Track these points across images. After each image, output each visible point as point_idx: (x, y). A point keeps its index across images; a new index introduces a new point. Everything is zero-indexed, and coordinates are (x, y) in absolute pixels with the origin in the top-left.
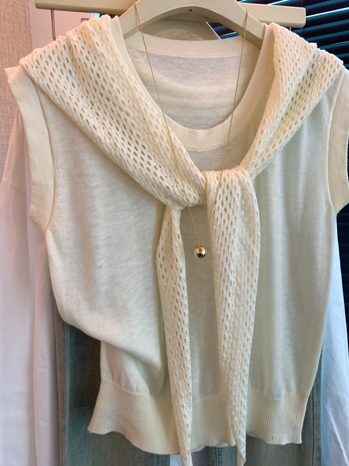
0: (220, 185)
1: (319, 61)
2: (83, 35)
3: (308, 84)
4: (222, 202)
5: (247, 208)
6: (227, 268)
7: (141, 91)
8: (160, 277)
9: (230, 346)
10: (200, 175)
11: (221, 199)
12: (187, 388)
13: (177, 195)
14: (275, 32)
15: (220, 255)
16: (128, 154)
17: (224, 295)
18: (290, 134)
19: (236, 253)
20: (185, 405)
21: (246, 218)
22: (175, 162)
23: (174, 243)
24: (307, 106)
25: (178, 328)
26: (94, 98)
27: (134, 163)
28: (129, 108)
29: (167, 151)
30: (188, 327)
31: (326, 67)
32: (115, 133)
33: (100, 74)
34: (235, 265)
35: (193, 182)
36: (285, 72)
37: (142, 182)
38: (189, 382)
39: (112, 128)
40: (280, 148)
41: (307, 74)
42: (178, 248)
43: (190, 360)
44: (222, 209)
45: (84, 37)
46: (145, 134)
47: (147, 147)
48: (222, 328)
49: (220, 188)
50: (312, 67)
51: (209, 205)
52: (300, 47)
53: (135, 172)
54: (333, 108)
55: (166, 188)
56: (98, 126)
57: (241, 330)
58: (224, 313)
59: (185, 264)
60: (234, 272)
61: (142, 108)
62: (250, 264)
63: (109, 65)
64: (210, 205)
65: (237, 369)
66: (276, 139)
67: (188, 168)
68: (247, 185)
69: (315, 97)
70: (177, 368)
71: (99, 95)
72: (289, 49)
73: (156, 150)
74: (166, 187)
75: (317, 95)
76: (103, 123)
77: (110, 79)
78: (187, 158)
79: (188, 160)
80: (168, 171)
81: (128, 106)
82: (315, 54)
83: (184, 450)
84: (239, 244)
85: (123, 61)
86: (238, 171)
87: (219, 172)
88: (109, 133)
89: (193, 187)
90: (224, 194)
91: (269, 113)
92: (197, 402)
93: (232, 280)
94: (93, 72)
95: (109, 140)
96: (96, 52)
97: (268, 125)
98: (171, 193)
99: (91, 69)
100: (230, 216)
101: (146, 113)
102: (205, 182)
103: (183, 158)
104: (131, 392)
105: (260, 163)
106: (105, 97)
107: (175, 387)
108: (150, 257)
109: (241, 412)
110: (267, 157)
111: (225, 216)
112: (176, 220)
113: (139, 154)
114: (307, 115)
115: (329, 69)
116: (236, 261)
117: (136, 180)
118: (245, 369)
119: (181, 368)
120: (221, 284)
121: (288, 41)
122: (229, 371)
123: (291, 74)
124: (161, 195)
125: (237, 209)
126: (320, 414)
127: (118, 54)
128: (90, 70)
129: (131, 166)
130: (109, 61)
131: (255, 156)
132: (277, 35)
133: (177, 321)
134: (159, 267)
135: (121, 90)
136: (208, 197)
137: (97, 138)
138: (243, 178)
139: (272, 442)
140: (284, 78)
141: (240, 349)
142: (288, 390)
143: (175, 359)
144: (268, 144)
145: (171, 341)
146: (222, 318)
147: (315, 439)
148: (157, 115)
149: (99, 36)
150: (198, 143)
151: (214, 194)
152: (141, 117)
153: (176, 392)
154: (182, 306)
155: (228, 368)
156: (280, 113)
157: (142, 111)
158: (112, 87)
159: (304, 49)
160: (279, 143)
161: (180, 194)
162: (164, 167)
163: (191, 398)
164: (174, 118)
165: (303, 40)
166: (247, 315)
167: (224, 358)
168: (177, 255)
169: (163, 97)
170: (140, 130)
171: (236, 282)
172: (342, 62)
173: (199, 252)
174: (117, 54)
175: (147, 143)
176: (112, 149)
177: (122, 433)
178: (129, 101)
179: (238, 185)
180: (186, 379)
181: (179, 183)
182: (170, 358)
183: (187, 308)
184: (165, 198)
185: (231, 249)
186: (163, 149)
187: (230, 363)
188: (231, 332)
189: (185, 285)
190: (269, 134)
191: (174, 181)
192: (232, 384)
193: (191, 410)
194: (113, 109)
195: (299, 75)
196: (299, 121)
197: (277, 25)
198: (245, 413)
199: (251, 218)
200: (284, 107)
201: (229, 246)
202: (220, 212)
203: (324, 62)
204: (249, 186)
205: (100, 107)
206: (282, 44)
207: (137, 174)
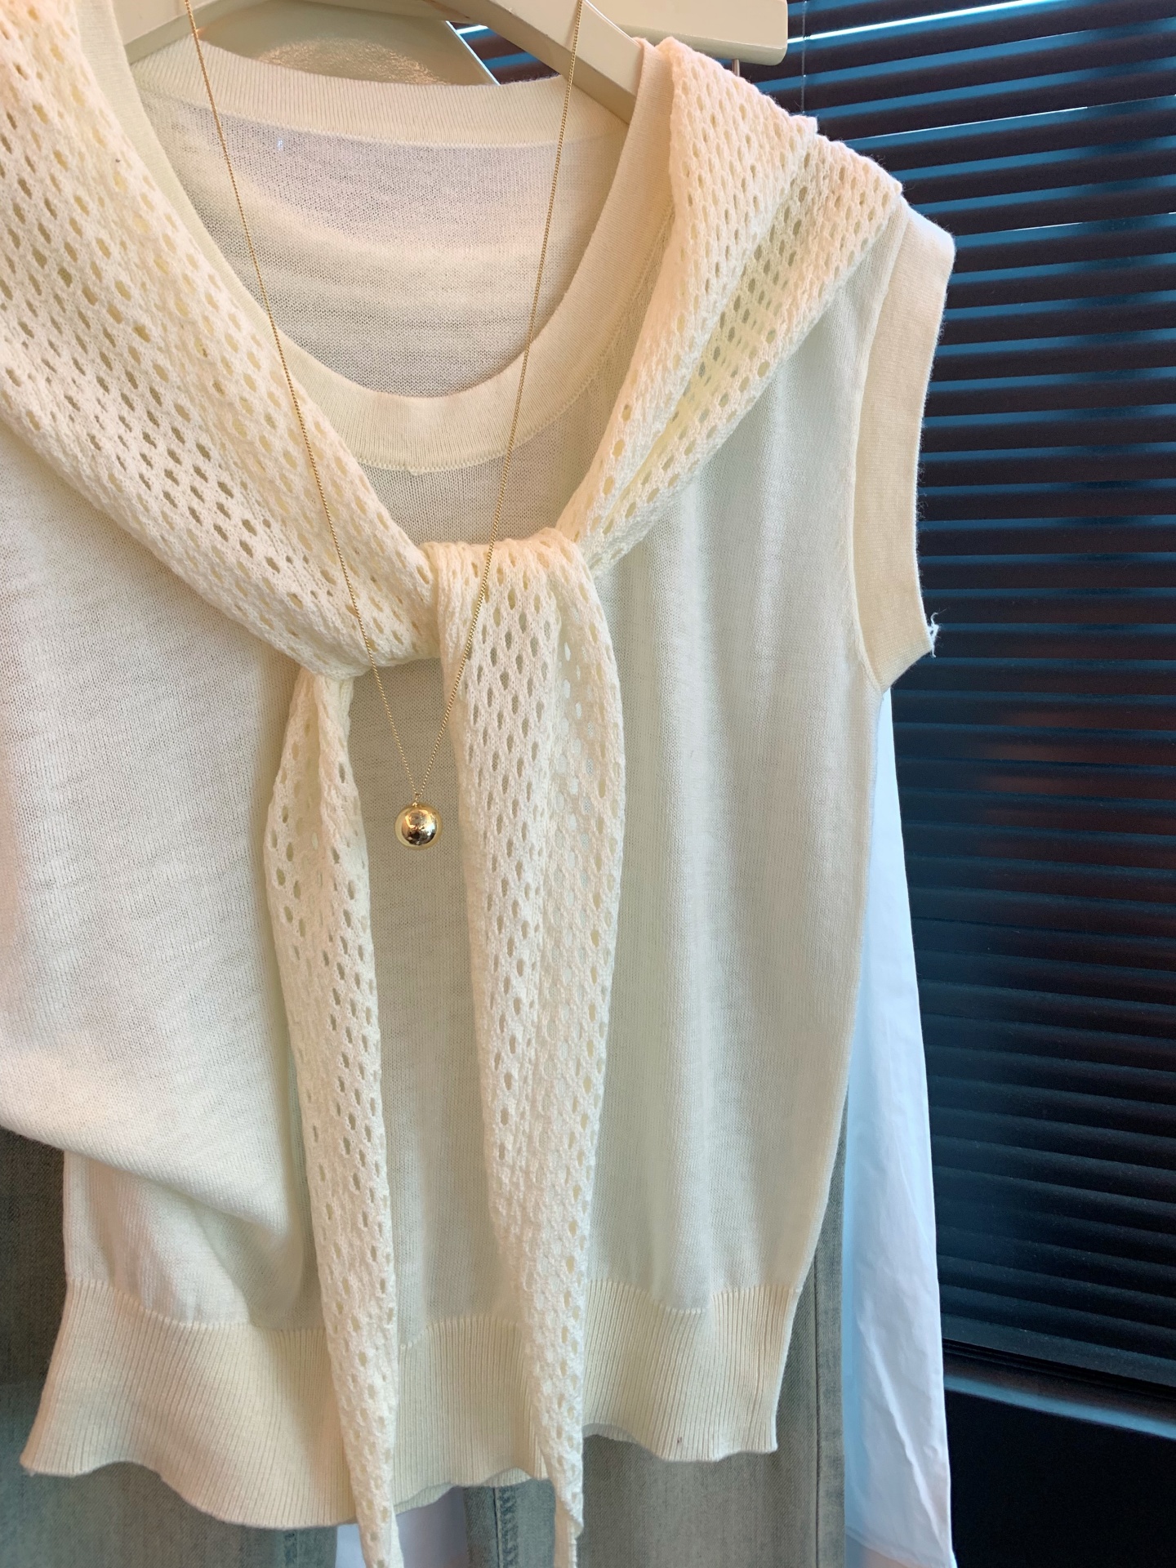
0: (485, 591)
1: (824, 178)
3: (787, 254)
4: (494, 653)
5: (579, 673)
6: (512, 877)
7: (192, 251)
8: (278, 916)
9: (524, 1145)
10: (414, 556)
11: (490, 640)
12: (377, 1295)
13: (331, 625)
14: (675, 69)
15: (485, 834)
16: (142, 477)
17: (499, 970)
18: (723, 423)
19: (541, 828)
20: (371, 1353)
21: (578, 706)
22: (318, 506)
23: (325, 794)
24: (781, 329)
25: (343, 1090)
26: (14, 273)
27: (165, 509)
28: (147, 310)
29: (288, 466)
30: (377, 1087)
31: (844, 200)
32: (94, 399)
33: (30, 182)
34: (538, 868)
35: (387, 579)
36: (704, 208)
37: (196, 577)
38: (384, 1275)
39: (82, 380)
40: (690, 469)
41: (785, 221)
42: (340, 812)
43: (389, 1199)
44: (491, 676)
46: (207, 404)
47: (216, 452)
48: (494, 1084)
49: (484, 601)
50: (802, 199)
51: (448, 660)
52: (760, 128)
53: (172, 539)
55: (286, 599)
56: (27, 372)
57: (559, 1088)
58: (502, 1031)
59: (367, 869)
60: (537, 891)
61: (195, 312)
62: (592, 861)
63: (65, 151)
64: (450, 661)
65: (549, 1221)
66: (676, 439)
67: (367, 530)
68: (579, 594)
69: (808, 300)
70: (342, 1229)
71: (30, 257)
72: (721, 129)
73: (250, 462)
74: (289, 594)
75: (815, 293)
76: (47, 364)
77: (72, 201)
78: (362, 493)
79: (365, 500)
80: (295, 540)
81: (143, 303)
82: (808, 155)
83: (370, 1504)
84: (553, 794)
85: (123, 138)
86: (549, 546)
87: (482, 549)
88: (70, 399)
89: (390, 596)
90: (498, 624)
91: (651, 346)
92: (415, 1342)
93: (529, 919)
95: (71, 423)
96: (13, 100)
97: (647, 389)
98: (310, 619)
100: (521, 698)
101: (211, 330)
102: (431, 582)
103: (348, 494)
104: (175, 1322)
105: (624, 519)
106: (52, 267)
107: (337, 1293)
108: (243, 843)
109: (563, 1365)
110: (645, 498)
111: (503, 700)
112: (331, 711)
113: (186, 477)
114: (781, 359)
115: (856, 208)
116: (545, 854)
117: (178, 569)
118: (577, 1218)
119: (354, 1225)
120: (490, 934)
121: (717, 106)
122: (522, 1229)
123: (726, 217)
124: (271, 626)
125: (545, 676)
126: (839, 1349)
127: (101, 112)
129: (155, 520)
130: (66, 137)
131: (602, 495)
132: (681, 82)
133: (338, 1067)
134: (275, 883)
135: (112, 244)
136: (444, 634)
137: (23, 415)
138: (563, 569)
139: (679, 1453)
140: (702, 227)
141: (558, 1151)
142: (733, 1278)
143: (333, 1195)
144: (651, 455)
145: (321, 1137)
146: (496, 1051)
147: (824, 1430)
148: (253, 338)
149: (28, 40)
150: (409, 445)
151: (465, 622)
152: (191, 344)
153: (340, 1313)
154: (354, 1014)
155: (519, 1218)
156: (687, 349)
157: (193, 323)
158: (79, 231)
159: (773, 134)
160: (688, 451)
161: (343, 621)
162: (280, 523)
163: (392, 1327)
164: (321, 353)
165: (769, 103)
166: (579, 1036)
167: (504, 1186)
168: (338, 836)
169: (277, 279)
170: (187, 391)
171: (544, 923)
172: (900, 186)
173: (412, 827)
174: (97, 113)
175: (216, 438)
176: (80, 455)
177: (151, 1467)
178: (143, 285)
179: (549, 594)
180: (374, 1264)
181: (339, 581)
182: (317, 1194)
183: (374, 1020)
184: (286, 634)
185: (524, 815)
186: (276, 460)
187: (524, 1199)
188: (527, 1096)
189: (366, 940)
190: (650, 418)
191: (319, 575)
192: (530, 1275)
193: (392, 1369)
194: (83, 311)
195: (753, 221)
196: (755, 378)
197: (683, 46)
198: (577, 1365)
199: (592, 706)
200: (703, 327)
201: (515, 804)
202: (485, 685)
203: (839, 181)
204: (586, 598)
205: (36, 303)
206: (698, 113)
207: (178, 549)
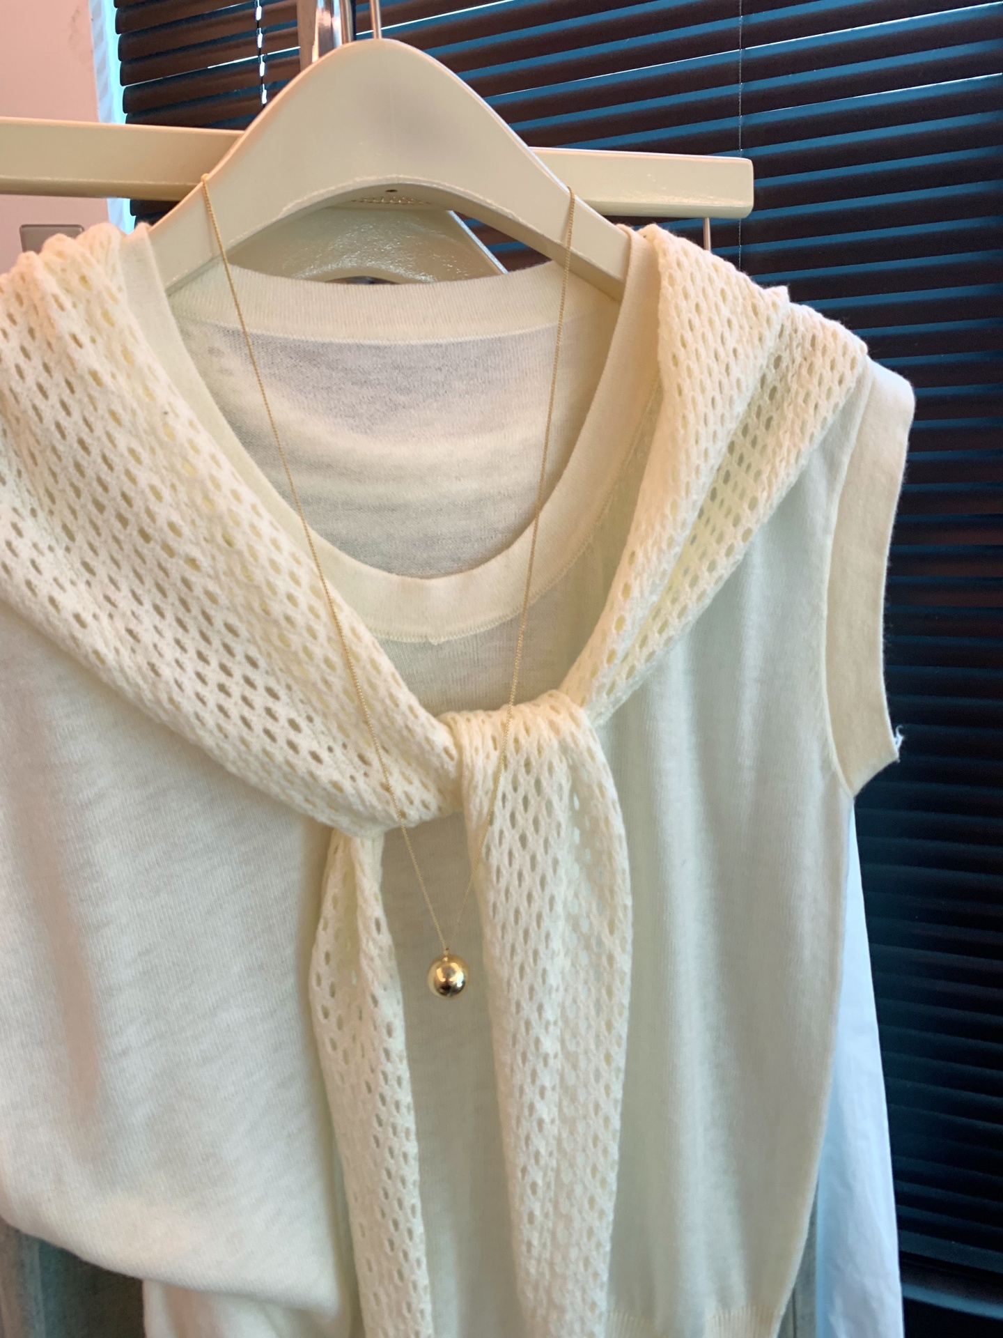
0: (504, 760)
1: (797, 347)
2: (25, 305)
3: (764, 419)
4: (513, 816)
5: (587, 824)
6: (534, 1017)
8: (324, 1044)
9: (548, 1240)
10: (440, 735)
11: (509, 805)
13: (368, 803)
14: (661, 261)
15: (509, 980)
16: (198, 695)
17: (524, 1097)
18: (709, 585)
19: (558, 968)
21: (588, 851)
22: (355, 701)
23: (365, 947)
24: (762, 497)
25: (387, 1198)
26: (76, 518)
27: (220, 722)
28: (197, 544)
29: (329, 671)
30: (416, 1193)
31: (816, 368)
32: (152, 628)
33: (88, 440)
34: (556, 1003)
35: (416, 758)
36: (693, 399)
37: (248, 773)
39: (140, 611)
40: (682, 629)
41: (762, 387)
42: (378, 962)
43: (429, 1286)
44: (511, 837)
45: (26, 313)
46: (254, 621)
47: (264, 662)
48: (521, 1194)
49: (503, 771)
50: (777, 366)
51: (473, 823)
52: (739, 310)
53: (226, 746)
54: (839, 488)
55: (329, 787)
56: (92, 612)
57: (578, 1190)
58: (528, 1148)
59: (401, 1006)
60: (555, 1024)
62: (604, 992)
63: (119, 410)
64: (475, 827)
65: (572, 1304)
66: (669, 606)
67: (400, 720)
68: (587, 756)
69: (786, 466)
70: (389, 1315)
71: (90, 505)
72: (704, 317)
74: (331, 782)
75: (793, 460)
76: (109, 600)
77: (126, 454)
78: (395, 690)
79: (398, 695)
80: (335, 730)
81: (192, 539)
82: (783, 326)
84: (567, 935)
85: (170, 387)
86: (559, 712)
87: (499, 716)
88: (130, 632)
89: (420, 771)
91: (646, 529)
93: (549, 1050)
94: (63, 436)
95: (132, 655)
96: (71, 369)
97: (644, 569)
98: (349, 800)
99: (58, 426)
100: (539, 858)
101: (256, 558)
102: (456, 759)
103: (382, 692)
105: (625, 680)
106: (110, 514)
108: (290, 982)
110: (643, 661)
111: (522, 859)
112: (366, 867)
113: (235, 686)
114: (762, 523)
115: (827, 374)
116: (561, 989)
117: (232, 769)
119: (400, 1313)
120: (515, 1067)
121: (700, 293)
122: (548, 1311)
123: (713, 403)
124: (314, 806)
125: (559, 834)
127: (149, 368)
128: (53, 428)
129: (211, 732)
130: (119, 396)
132: (667, 274)
133: (382, 1180)
134: (320, 1017)
135: (164, 489)
137: (91, 654)
138: (572, 735)
140: (691, 417)
141: (579, 1245)
143: (379, 1286)
144: (646, 623)
145: (367, 1234)
146: (522, 1164)
148: (292, 556)
149: (81, 307)
150: (430, 619)
151: (487, 793)
152: (238, 571)
154: (395, 1134)
155: (545, 1302)
156: (679, 530)
157: (239, 553)
158: (133, 479)
159: (751, 313)
160: (680, 615)
161: (379, 799)
162: (321, 717)
166: (595, 1145)
167: (531, 1275)
168: (376, 983)
170: (236, 611)
171: (562, 1051)
172: (864, 346)
173: (443, 980)
175: (263, 649)
176: (141, 682)
178: (193, 522)
179: (560, 757)
181: (374, 762)
182: (365, 1285)
183: (413, 1137)
184: (327, 810)
185: (544, 962)
186: (318, 666)
187: (550, 1287)
188: (550, 1199)
189: (404, 1070)
190: (647, 594)
191: (356, 760)
194: (140, 549)
195: (737, 402)
196: (739, 544)
199: (600, 853)
201: (536, 953)
202: (506, 847)
203: (810, 349)
204: (593, 758)
205: (97, 544)
206: (684, 303)
207: (232, 754)
